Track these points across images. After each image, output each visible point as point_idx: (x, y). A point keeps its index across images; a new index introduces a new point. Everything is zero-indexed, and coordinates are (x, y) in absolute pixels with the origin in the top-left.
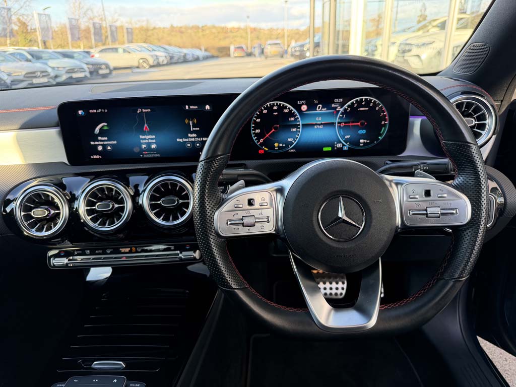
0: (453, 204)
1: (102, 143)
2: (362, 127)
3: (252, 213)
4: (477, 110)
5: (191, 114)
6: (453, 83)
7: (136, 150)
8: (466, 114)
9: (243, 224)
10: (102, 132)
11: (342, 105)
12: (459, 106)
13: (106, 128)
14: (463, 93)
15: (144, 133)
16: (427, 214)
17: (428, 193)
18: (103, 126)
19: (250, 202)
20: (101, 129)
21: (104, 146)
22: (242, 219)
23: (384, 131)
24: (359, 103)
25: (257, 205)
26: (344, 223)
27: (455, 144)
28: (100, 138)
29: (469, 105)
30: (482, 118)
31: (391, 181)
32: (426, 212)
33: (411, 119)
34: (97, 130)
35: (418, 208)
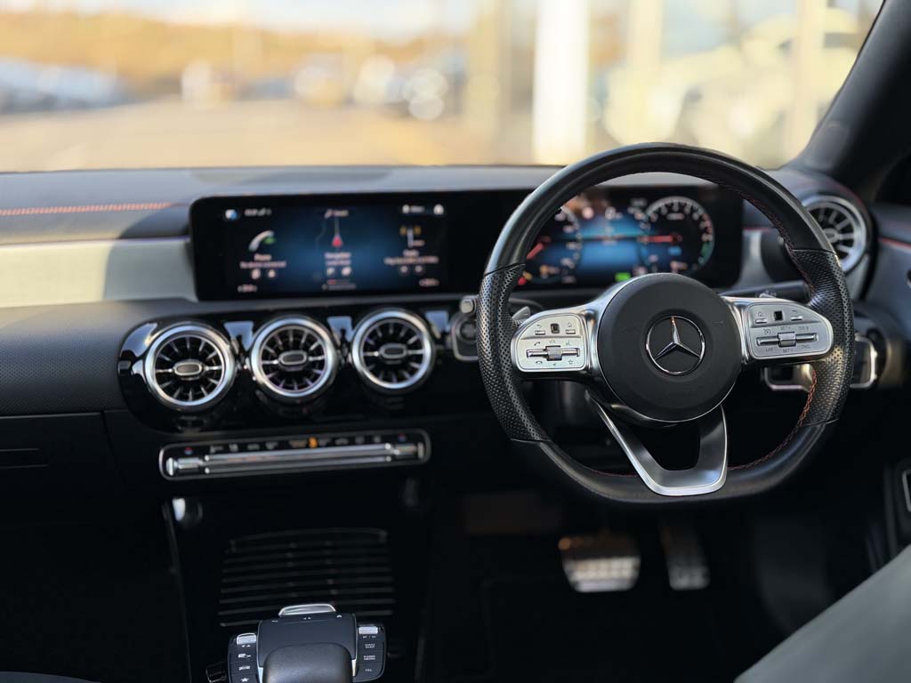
0: (811, 328)
1: (261, 266)
2: (675, 243)
3: (557, 342)
4: (840, 218)
5: (412, 220)
6: (803, 179)
7: (317, 277)
8: (825, 225)
9: (545, 356)
10: (263, 248)
11: (644, 209)
12: (815, 213)
13: (270, 241)
14: (821, 193)
15: (333, 250)
16: (778, 342)
17: (779, 315)
18: (266, 238)
19: (555, 328)
20: (262, 243)
21: (264, 271)
22: (545, 350)
23: (707, 251)
24: (670, 208)
25: (562, 332)
26: (680, 350)
27: (808, 253)
28: (257, 257)
29: (828, 212)
30: (848, 229)
31: (732, 304)
32: (777, 340)
33: (746, 233)
34: (255, 244)
35: (768, 335)
